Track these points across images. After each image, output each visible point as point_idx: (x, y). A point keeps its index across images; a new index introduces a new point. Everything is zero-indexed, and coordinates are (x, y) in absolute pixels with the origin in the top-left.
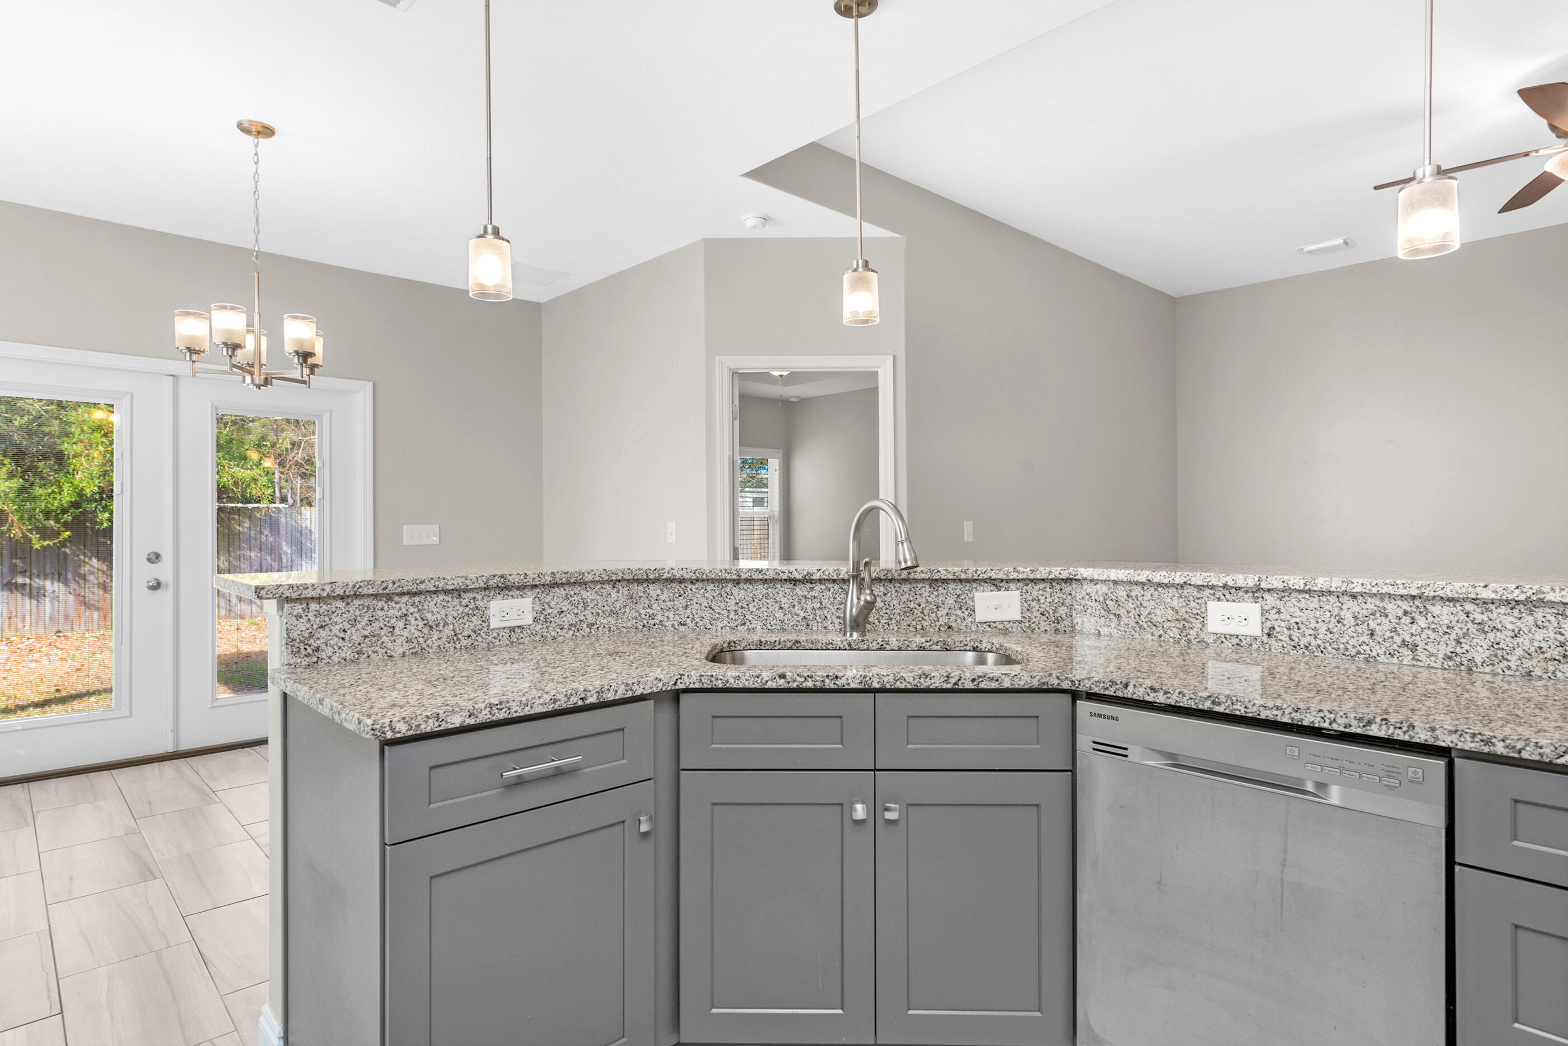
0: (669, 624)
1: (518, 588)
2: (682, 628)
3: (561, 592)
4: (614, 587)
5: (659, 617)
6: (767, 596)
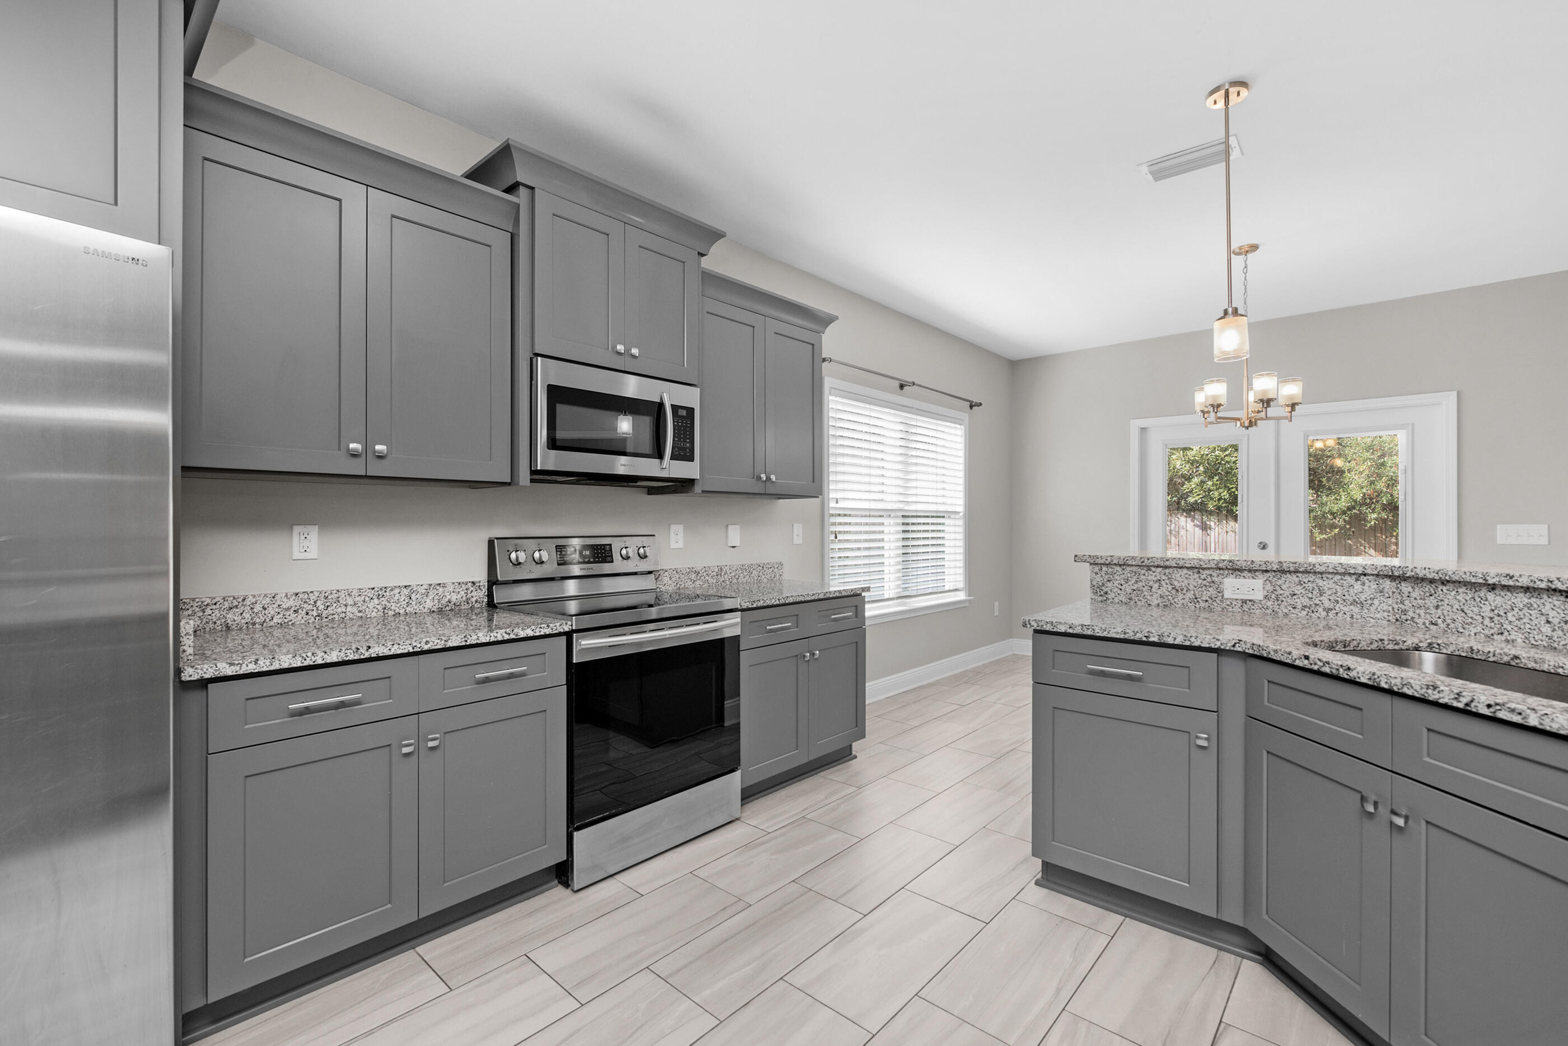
0: (1420, 621)
1: (1250, 571)
2: (1432, 627)
3: (1294, 578)
4: (1357, 580)
5: (1411, 614)
6: (1530, 606)
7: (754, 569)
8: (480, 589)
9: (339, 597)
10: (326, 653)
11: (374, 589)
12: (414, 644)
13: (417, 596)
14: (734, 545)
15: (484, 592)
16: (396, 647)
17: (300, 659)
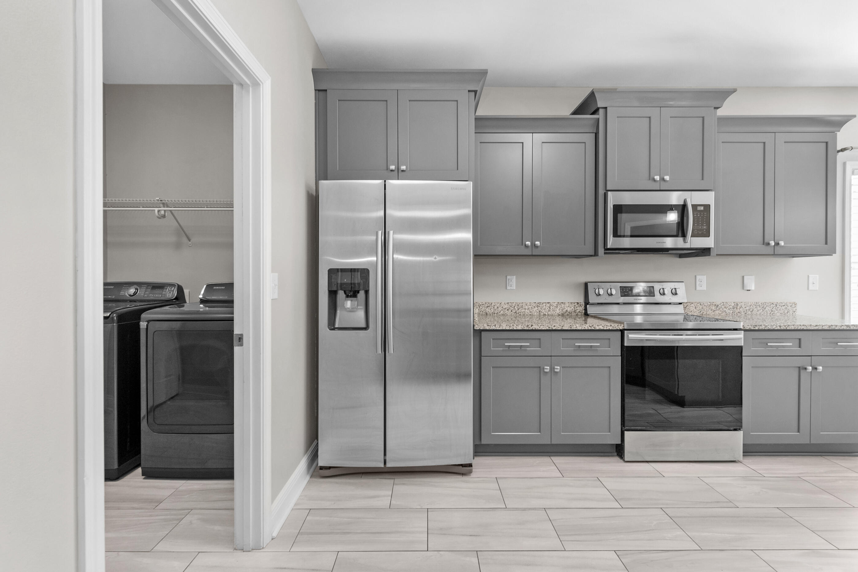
7: (767, 306)
8: (581, 306)
9: (522, 306)
10: (517, 325)
11: (535, 303)
12: (549, 326)
13: (553, 307)
14: (748, 289)
15: (583, 307)
16: (542, 326)
17: (509, 326)
